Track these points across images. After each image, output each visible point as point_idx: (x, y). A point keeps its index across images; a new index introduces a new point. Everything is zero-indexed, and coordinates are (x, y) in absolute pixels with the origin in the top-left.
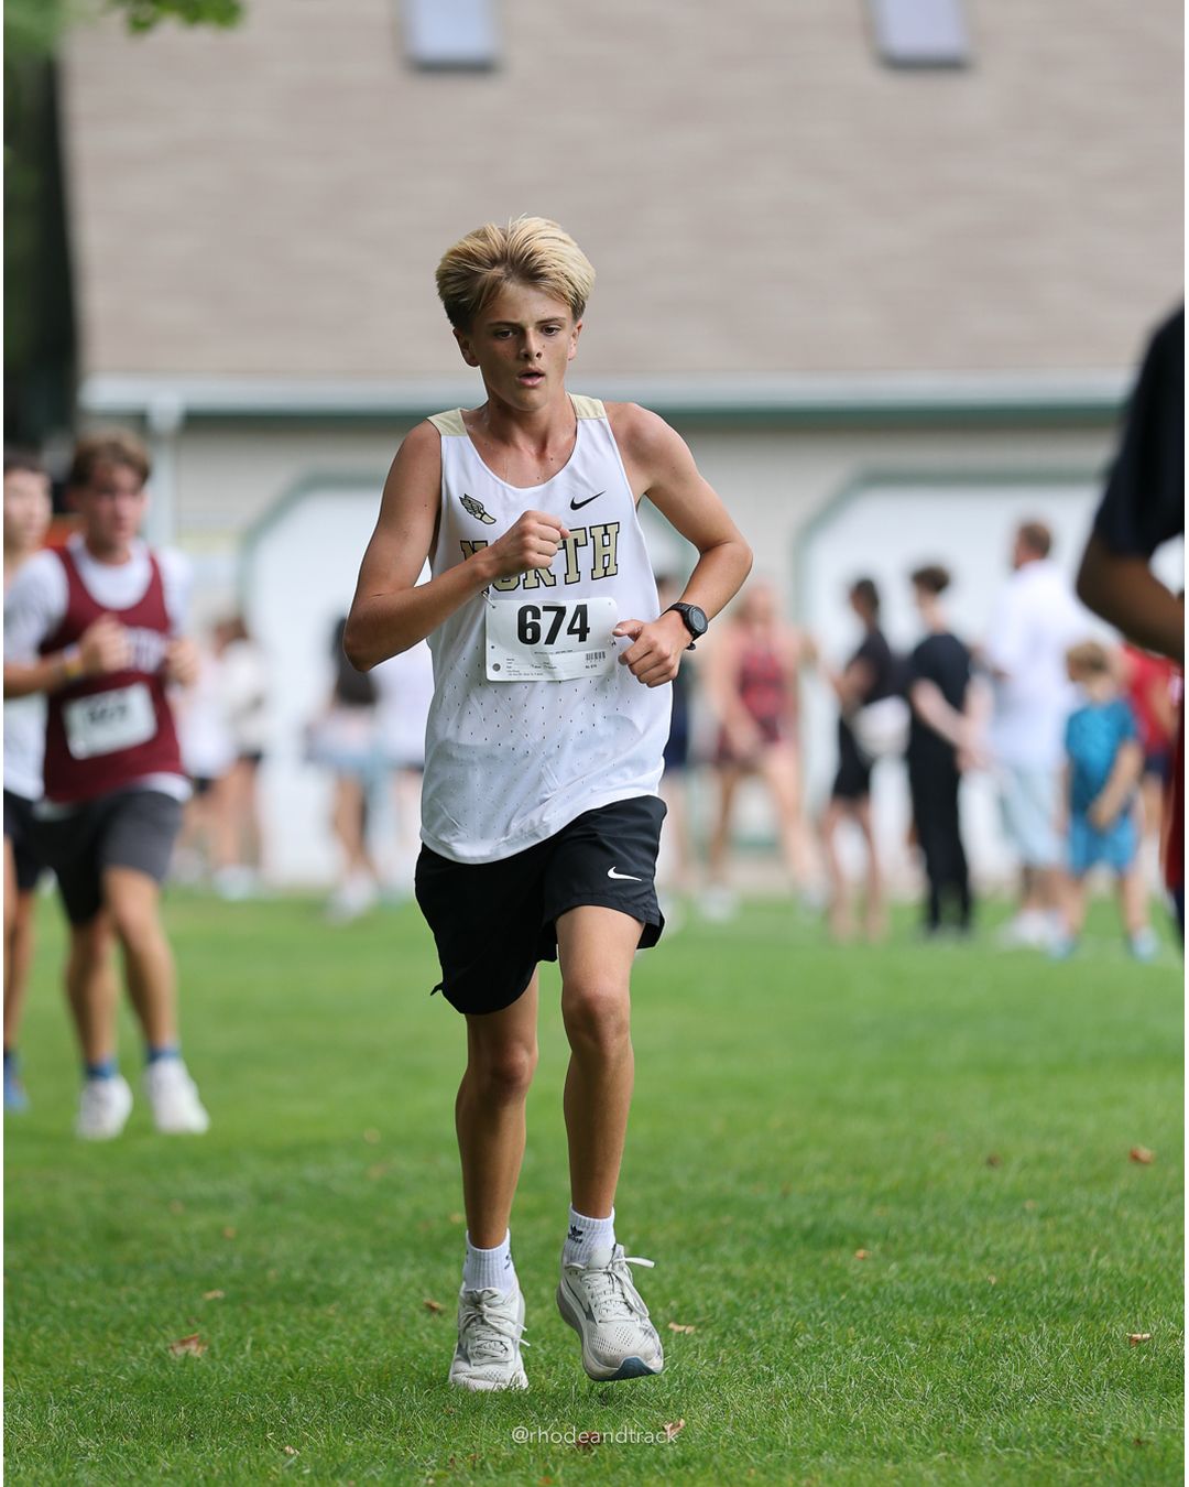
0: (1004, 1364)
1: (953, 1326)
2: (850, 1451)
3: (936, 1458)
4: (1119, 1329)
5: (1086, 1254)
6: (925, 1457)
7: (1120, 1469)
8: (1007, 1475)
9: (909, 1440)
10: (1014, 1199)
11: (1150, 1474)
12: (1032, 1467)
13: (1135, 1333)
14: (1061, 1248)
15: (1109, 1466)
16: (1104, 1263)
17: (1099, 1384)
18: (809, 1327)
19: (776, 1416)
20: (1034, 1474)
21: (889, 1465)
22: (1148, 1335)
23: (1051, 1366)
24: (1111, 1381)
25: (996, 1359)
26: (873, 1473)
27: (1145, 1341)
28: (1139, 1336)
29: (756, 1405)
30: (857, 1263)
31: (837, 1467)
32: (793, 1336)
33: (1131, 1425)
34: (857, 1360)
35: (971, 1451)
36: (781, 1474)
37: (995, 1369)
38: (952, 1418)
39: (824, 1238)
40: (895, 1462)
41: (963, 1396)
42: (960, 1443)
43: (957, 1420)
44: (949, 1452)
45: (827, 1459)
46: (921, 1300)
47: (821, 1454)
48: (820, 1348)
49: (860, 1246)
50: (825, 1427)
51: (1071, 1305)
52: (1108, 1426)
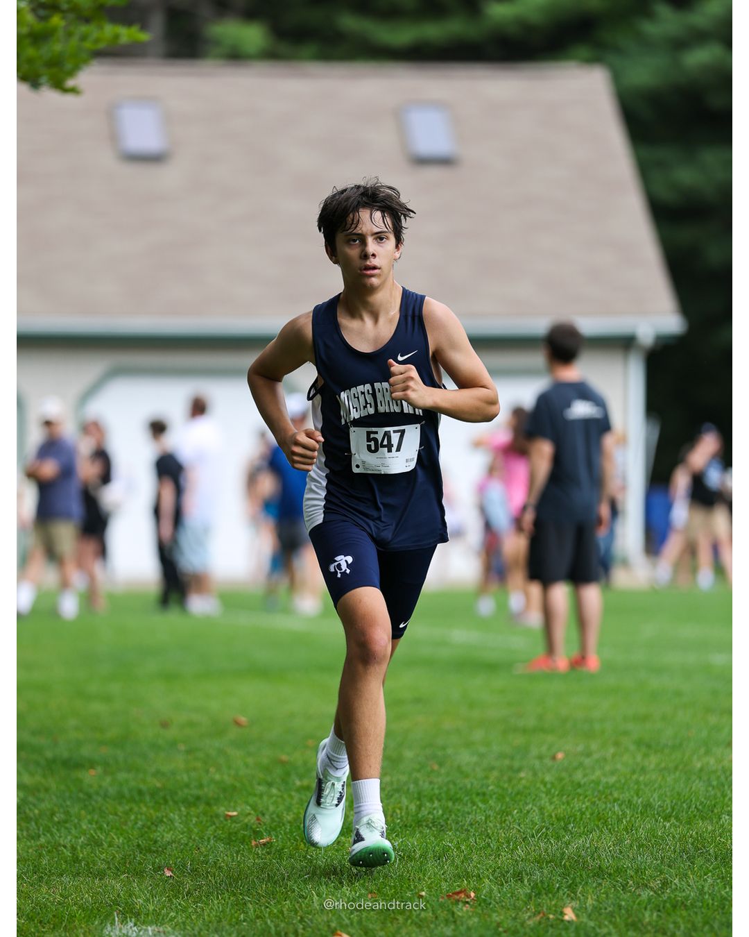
0: (161, 828)
1: (136, 809)
2: (78, 874)
3: (122, 877)
4: (221, 810)
5: (207, 772)
6: (116, 876)
7: (216, 882)
8: (158, 885)
9: (109, 868)
10: (173, 744)
11: (230, 884)
12: (171, 881)
13: (229, 811)
14: (195, 769)
15: (210, 880)
16: (217, 777)
17: (209, 838)
18: (61, 810)
19: (40, 855)
20: (172, 885)
21: (97, 881)
22: (235, 813)
23: (185, 830)
24: (215, 837)
25: (156, 826)
26: (88, 885)
27: (234, 816)
28: (230, 813)
29: (30, 851)
30: (89, 777)
31: (70, 883)
32: (53, 814)
33: (223, 859)
34: (84, 827)
35: (140, 874)
36: (40, 886)
37: (155, 831)
38: (132, 856)
39: (72, 764)
40: (100, 879)
41: (139, 846)
42: (135, 870)
43: (135, 858)
44: (129, 874)
45: (65, 879)
46: (120, 797)
47: (62, 876)
48: (66, 822)
49: (92, 767)
50: (66, 862)
51: (198, 798)
52: (211, 859)
